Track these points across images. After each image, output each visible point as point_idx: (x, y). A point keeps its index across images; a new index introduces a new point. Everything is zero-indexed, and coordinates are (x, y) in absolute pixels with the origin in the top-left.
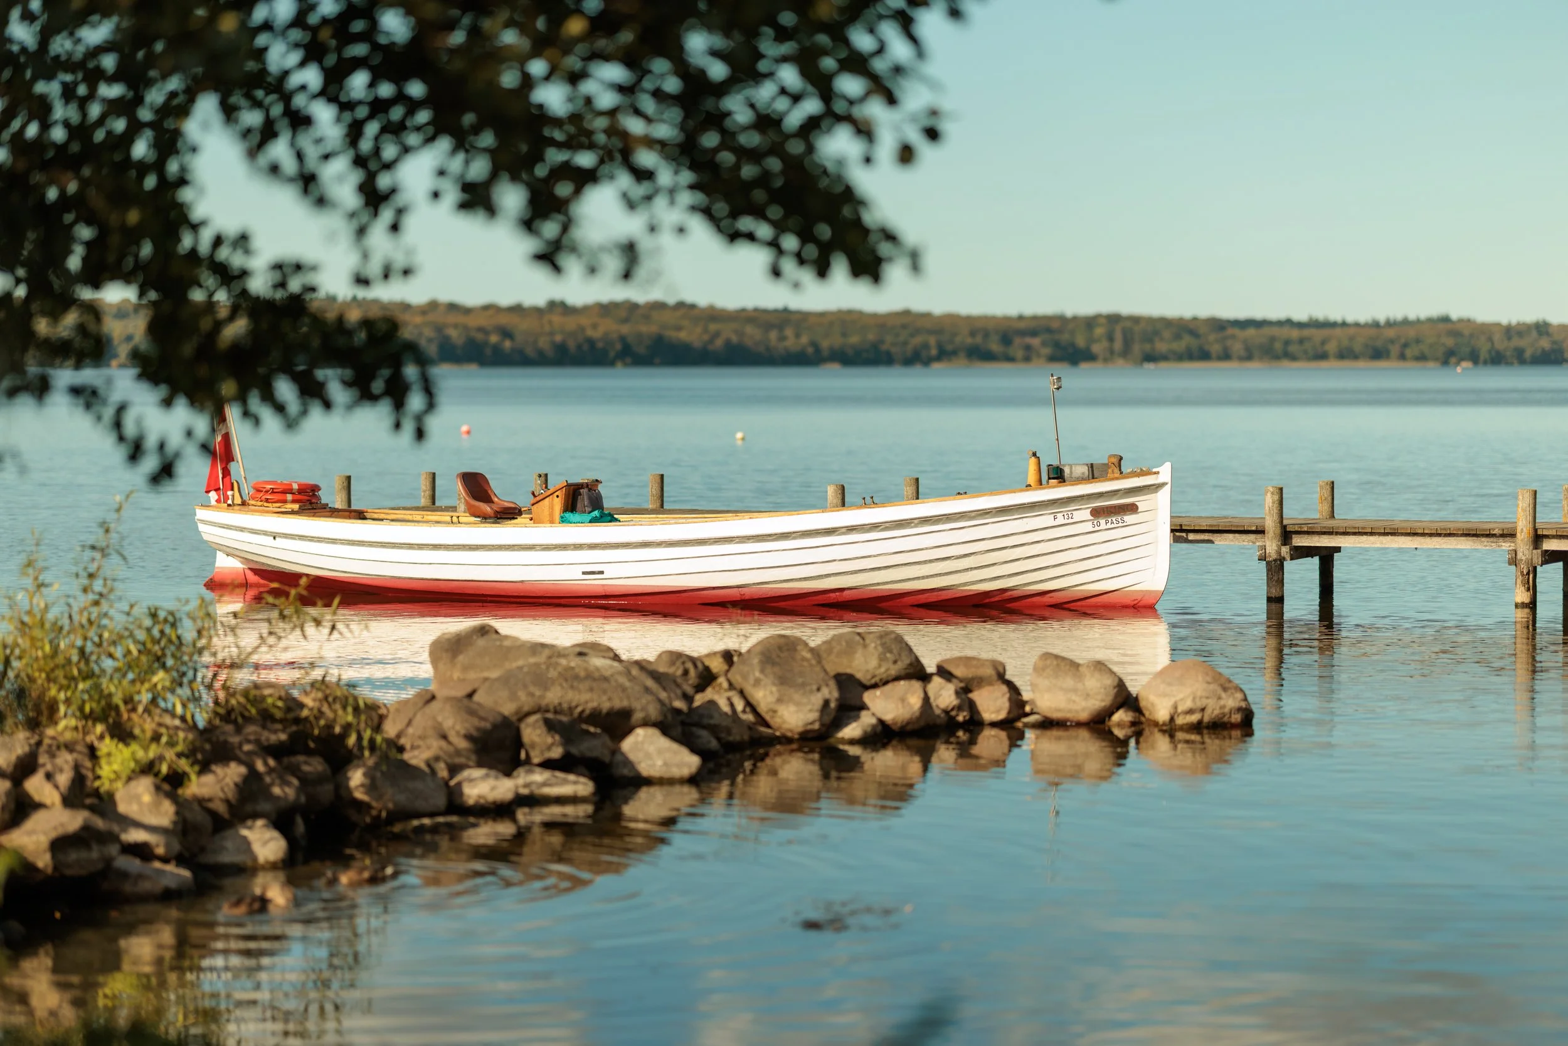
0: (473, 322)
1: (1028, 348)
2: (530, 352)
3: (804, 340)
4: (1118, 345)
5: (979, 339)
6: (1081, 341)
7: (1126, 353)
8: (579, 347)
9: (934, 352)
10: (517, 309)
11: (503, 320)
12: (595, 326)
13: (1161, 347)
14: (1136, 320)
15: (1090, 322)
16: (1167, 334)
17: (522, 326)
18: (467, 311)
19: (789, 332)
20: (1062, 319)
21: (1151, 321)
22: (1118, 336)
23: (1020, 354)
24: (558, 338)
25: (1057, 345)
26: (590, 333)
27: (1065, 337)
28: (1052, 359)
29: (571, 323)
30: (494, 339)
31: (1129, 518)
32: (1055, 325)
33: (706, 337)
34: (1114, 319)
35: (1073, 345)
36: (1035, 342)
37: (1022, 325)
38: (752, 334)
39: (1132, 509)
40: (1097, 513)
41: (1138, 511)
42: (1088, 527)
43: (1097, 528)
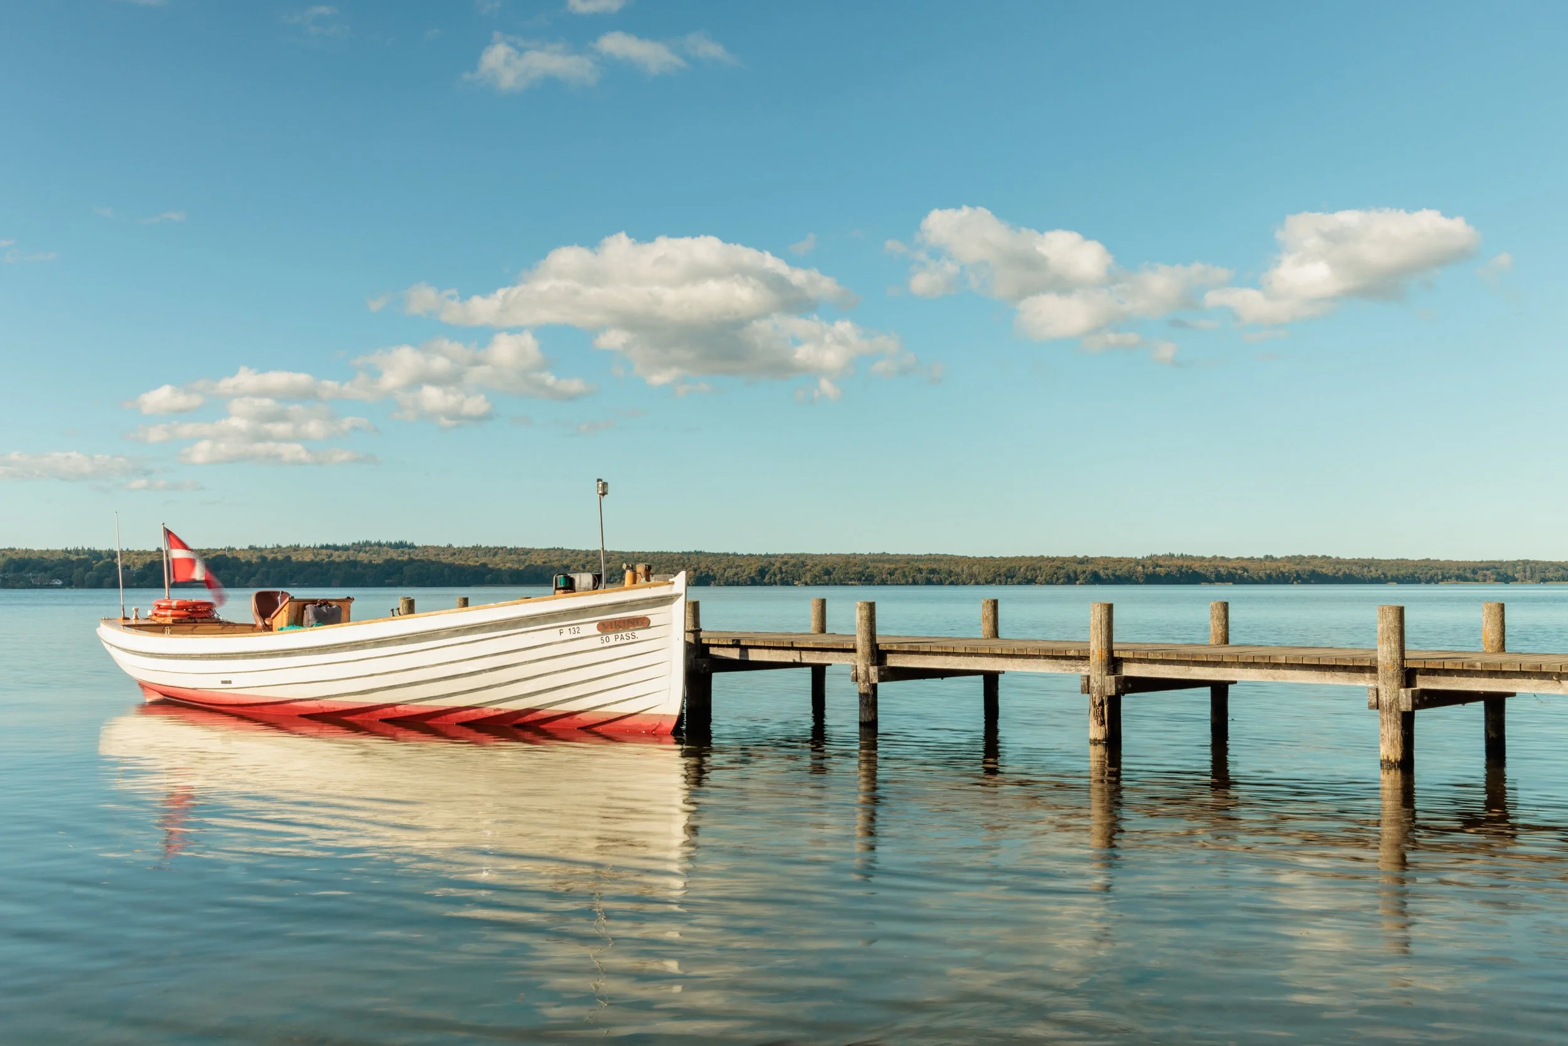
0: (1230, 565)
1: (1485, 575)
2: (1255, 577)
3: (1380, 572)
4: (1528, 574)
5: (1461, 572)
6: (1510, 573)
7: (1531, 578)
8: (1277, 575)
9: (1440, 577)
10: (1251, 559)
11: (1244, 564)
12: (1284, 566)
13: (1550, 575)
14: (1537, 563)
15: (1514, 564)
16: (1551, 569)
17: (1251, 566)
18: (1229, 560)
19: (1372, 569)
20: (1501, 562)
21: (1544, 563)
22: (1528, 569)
23: (1481, 578)
24: (1268, 572)
25: (1498, 574)
26: (1282, 569)
27: (1502, 571)
28: (1496, 580)
29: (1274, 565)
30: (1240, 572)
31: (640, 634)
32: (1497, 565)
33: (1335, 571)
34: (1526, 562)
35: (1506, 574)
36: (1488, 573)
37: (1482, 565)
38: (1356, 570)
39: (643, 623)
40: (604, 627)
41: (651, 625)
42: (597, 642)
43: (606, 644)
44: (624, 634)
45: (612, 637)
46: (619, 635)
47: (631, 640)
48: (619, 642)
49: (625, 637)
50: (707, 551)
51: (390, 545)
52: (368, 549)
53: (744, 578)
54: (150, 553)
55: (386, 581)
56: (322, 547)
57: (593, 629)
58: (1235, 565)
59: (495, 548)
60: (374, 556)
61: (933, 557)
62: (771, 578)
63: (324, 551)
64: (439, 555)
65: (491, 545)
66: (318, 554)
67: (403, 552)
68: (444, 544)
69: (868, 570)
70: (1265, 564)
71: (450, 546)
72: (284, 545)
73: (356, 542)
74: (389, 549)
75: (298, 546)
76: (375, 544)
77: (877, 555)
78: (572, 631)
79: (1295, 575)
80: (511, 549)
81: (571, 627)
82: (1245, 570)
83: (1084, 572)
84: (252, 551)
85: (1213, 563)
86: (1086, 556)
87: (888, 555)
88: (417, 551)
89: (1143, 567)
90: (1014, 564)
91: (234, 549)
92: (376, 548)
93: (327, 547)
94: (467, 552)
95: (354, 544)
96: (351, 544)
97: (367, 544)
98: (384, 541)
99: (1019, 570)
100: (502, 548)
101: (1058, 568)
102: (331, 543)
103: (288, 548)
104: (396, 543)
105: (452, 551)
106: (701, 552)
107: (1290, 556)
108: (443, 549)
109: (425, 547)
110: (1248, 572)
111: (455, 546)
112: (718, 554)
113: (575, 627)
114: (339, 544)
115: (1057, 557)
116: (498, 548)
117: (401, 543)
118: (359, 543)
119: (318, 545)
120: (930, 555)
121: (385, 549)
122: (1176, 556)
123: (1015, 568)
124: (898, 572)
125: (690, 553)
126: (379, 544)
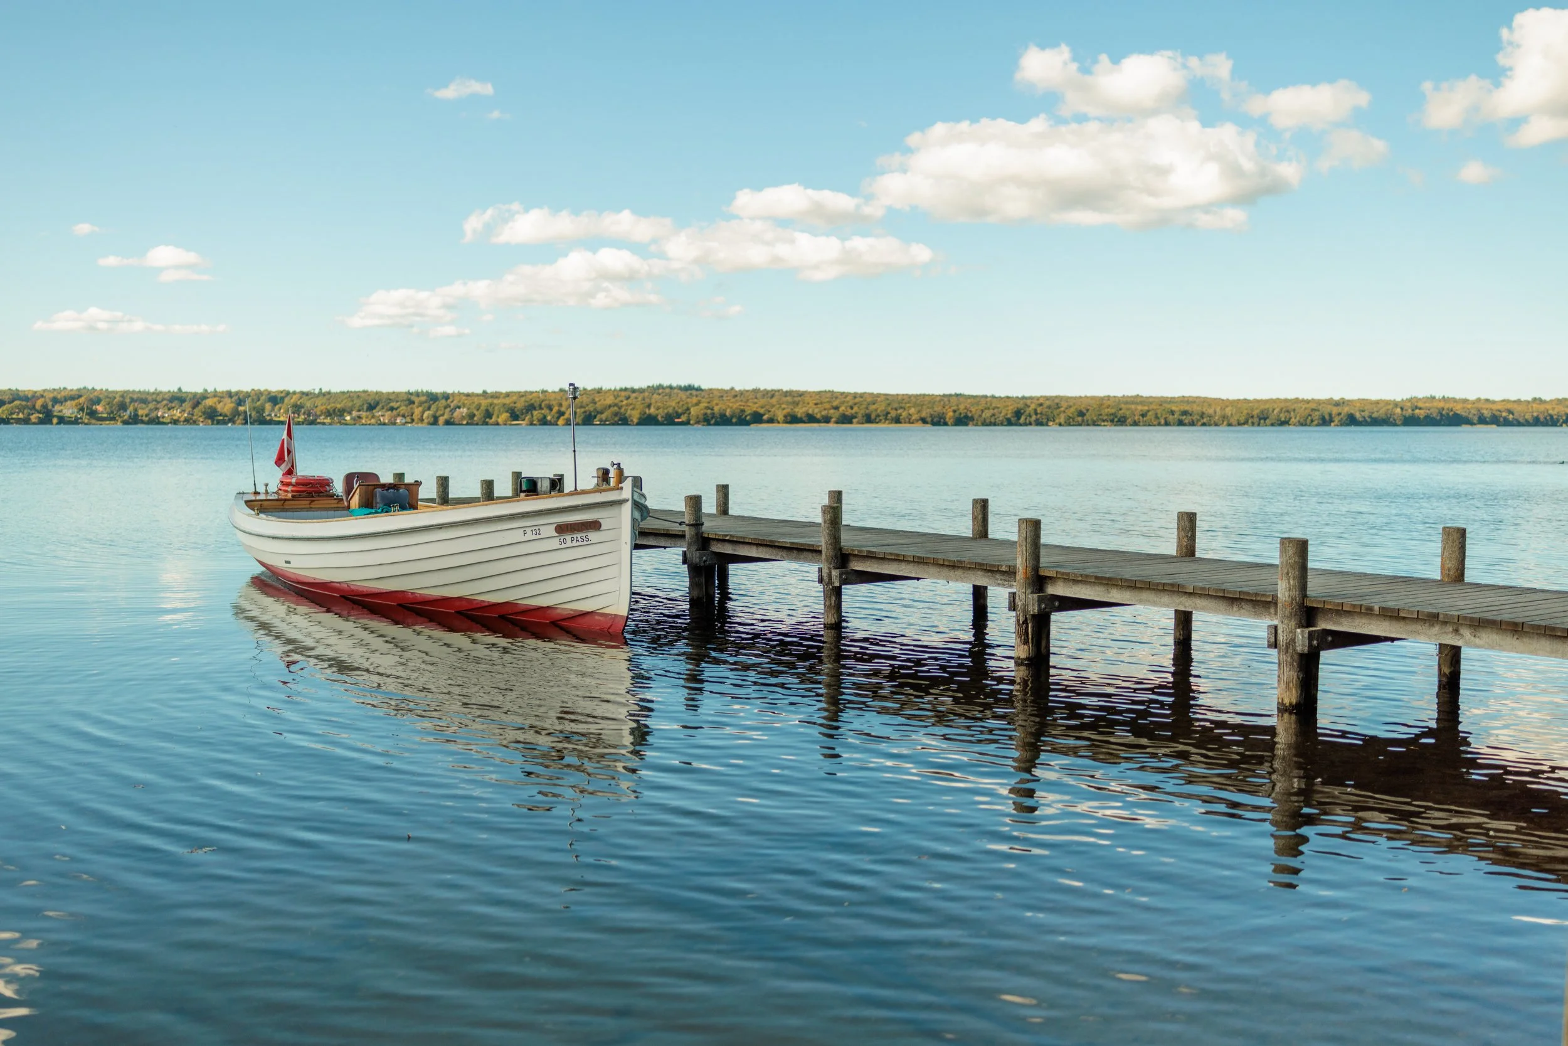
0: (1494, 407)
2: (1521, 420)
8: (1545, 418)
10: (1519, 402)
11: (1509, 406)
12: (1553, 409)
17: (1517, 409)
18: (1494, 402)
24: (1535, 414)
26: (1551, 412)
29: (1542, 408)
30: (1504, 414)
31: (594, 536)
39: (595, 525)
40: (562, 529)
41: (602, 529)
42: (555, 543)
43: (563, 546)
44: (579, 536)
45: (568, 538)
46: (575, 536)
47: (585, 543)
48: (574, 543)
49: (580, 540)
50: (967, 393)
51: (680, 388)
52: (660, 391)
53: (1001, 419)
54: (478, 395)
55: (676, 420)
56: (621, 390)
57: (551, 531)
58: (1499, 407)
59: (772, 390)
60: (666, 397)
61: (1186, 399)
62: (1026, 419)
63: (623, 394)
64: (722, 397)
65: (769, 388)
66: (618, 396)
67: (691, 394)
68: (727, 387)
69: (1120, 412)
70: (1532, 407)
71: (732, 389)
72: (589, 388)
73: (651, 385)
74: (679, 391)
75: (601, 389)
76: (667, 387)
77: (1132, 397)
78: (534, 532)
79: (1564, 418)
80: (787, 392)
81: (533, 528)
82: (1510, 412)
83: (1339, 414)
84: (562, 393)
85: (1476, 405)
86: (1343, 399)
87: (1142, 397)
88: (703, 394)
89: (1402, 409)
90: (1267, 406)
91: (546, 391)
92: (668, 391)
93: (626, 389)
94: (748, 394)
95: (649, 387)
96: (646, 386)
97: (660, 387)
98: (674, 385)
99: (1273, 412)
100: (779, 391)
101: (1313, 410)
102: (629, 386)
103: (592, 390)
104: (685, 386)
105: (733, 393)
106: (960, 394)
107: (1560, 398)
108: (726, 392)
109: (711, 390)
110: (1513, 414)
111: (737, 389)
112: (977, 396)
113: (537, 528)
114: (636, 387)
115: (1313, 399)
116: (775, 391)
117: (690, 386)
118: (653, 386)
119: (618, 388)
120: (1183, 397)
121: (676, 391)
122: (1437, 398)
123: (1268, 409)
124: (1150, 413)
125: (950, 395)
126: (671, 387)
